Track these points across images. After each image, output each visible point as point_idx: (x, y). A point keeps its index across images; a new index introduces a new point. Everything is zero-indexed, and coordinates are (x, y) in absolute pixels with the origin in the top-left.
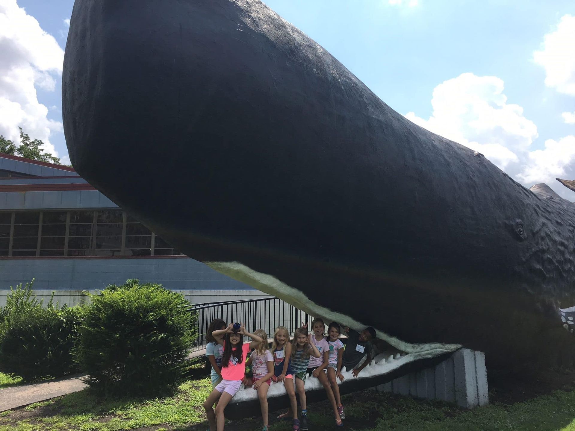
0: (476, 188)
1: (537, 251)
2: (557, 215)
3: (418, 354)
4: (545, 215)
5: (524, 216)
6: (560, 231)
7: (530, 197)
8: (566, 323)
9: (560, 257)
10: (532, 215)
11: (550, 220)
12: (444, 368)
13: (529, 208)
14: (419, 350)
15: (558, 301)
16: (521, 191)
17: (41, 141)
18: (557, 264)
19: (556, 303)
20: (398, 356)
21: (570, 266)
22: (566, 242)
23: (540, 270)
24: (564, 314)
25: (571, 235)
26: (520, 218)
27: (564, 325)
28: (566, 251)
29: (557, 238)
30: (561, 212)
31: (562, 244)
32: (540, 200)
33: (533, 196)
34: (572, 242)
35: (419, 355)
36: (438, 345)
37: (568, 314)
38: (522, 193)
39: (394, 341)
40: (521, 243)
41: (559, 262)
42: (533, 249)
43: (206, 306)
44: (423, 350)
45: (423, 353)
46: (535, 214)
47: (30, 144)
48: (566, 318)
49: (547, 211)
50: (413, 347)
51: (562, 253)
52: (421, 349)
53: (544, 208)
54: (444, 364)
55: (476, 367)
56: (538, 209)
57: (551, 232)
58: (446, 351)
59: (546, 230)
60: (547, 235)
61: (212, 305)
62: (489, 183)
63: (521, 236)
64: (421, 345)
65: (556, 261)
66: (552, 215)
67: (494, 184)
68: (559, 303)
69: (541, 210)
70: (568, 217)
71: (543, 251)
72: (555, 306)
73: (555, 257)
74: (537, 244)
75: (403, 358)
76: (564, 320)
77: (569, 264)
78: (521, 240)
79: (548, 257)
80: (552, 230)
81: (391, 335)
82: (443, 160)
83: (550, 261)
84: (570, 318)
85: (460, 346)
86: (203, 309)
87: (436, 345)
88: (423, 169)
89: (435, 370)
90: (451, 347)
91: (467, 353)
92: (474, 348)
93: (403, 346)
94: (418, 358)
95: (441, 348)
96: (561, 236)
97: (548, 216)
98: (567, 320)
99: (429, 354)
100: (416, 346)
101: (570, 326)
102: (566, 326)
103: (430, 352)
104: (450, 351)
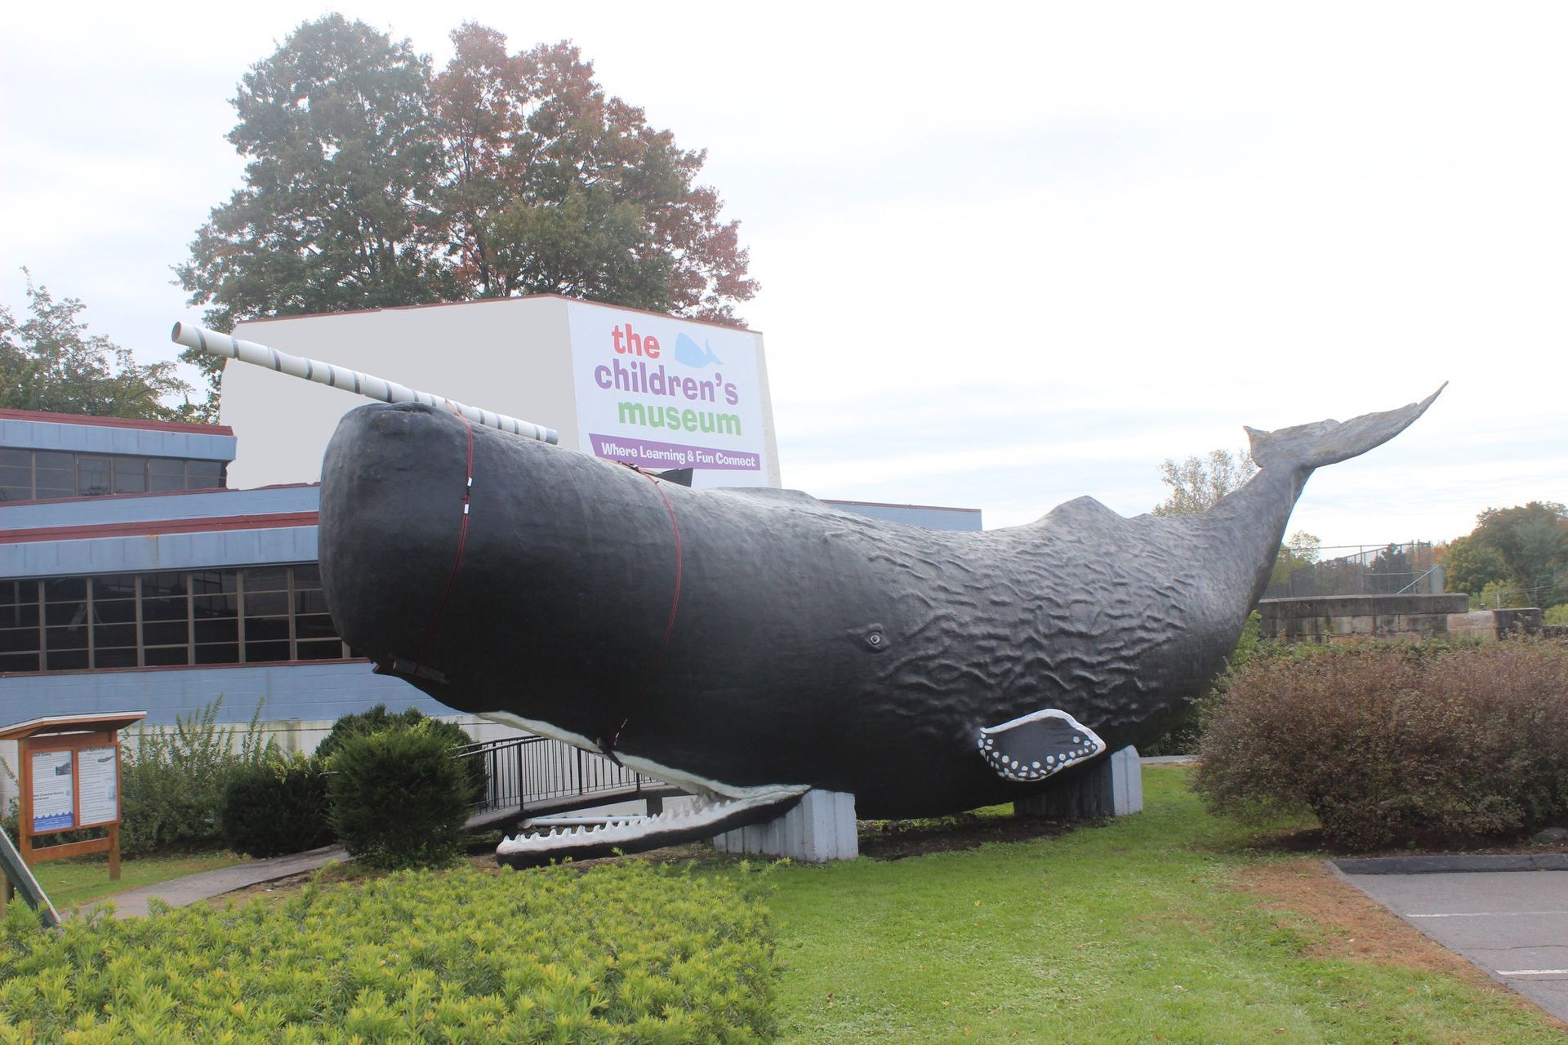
1: (911, 661)
2: (1007, 587)
3: (753, 800)
4: (960, 598)
5: (889, 617)
6: (995, 616)
8: (984, 748)
9: (979, 657)
10: (908, 611)
11: (972, 604)
12: (794, 815)
13: (906, 602)
14: (752, 794)
16: (901, 577)
17: (77, 300)
18: (968, 669)
19: (978, 721)
20: (728, 802)
21: (1009, 666)
22: (1006, 632)
23: (919, 684)
24: (983, 737)
25: (1026, 616)
26: (876, 622)
27: (980, 752)
28: (1002, 644)
29: (979, 630)
30: (1029, 578)
31: (991, 637)
34: (1027, 626)
35: (755, 801)
36: (778, 787)
37: (989, 736)
38: (904, 579)
39: (714, 786)
40: (877, 655)
41: (977, 665)
42: (904, 658)
43: (498, 745)
44: (759, 795)
45: (760, 798)
46: (919, 607)
47: (52, 312)
48: (985, 741)
49: (974, 588)
50: (744, 792)
52: (756, 793)
53: (965, 587)
54: (794, 811)
55: (835, 813)
57: (961, 624)
58: (791, 794)
59: (946, 624)
60: (946, 632)
61: (515, 742)
63: (874, 646)
64: (755, 788)
65: (968, 664)
66: (988, 592)
68: (982, 721)
69: (949, 593)
70: (1049, 582)
71: (930, 657)
72: (975, 726)
73: (965, 659)
74: (914, 649)
75: (732, 805)
76: (981, 744)
77: (1008, 663)
78: (873, 651)
79: (939, 664)
80: (967, 620)
83: (947, 667)
85: (808, 787)
86: (519, 745)
87: (773, 787)
89: (785, 818)
90: (795, 790)
92: (833, 787)
93: (728, 790)
94: (755, 805)
95: (785, 791)
96: (997, 623)
97: (966, 599)
98: (986, 744)
99: (769, 799)
100: (748, 789)
101: (989, 753)
102: (983, 752)
103: (769, 796)
104: (796, 794)
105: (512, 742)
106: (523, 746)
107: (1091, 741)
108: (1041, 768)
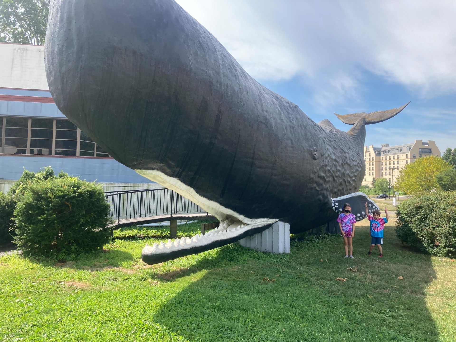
0: (294, 128)
1: (323, 166)
2: (335, 142)
3: (254, 225)
4: (328, 143)
5: (318, 145)
6: (335, 153)
7: (321, 132)
9: (334, 168)
10: (322, 144)
11: (331, 146)
12: (267, 233)
13: (321, 140)
14: (254, 222)
15: (331, 194)
16: (317, 129)
18: (332, 173)
19: (330, 195)
21: (339, 174)
22: (338, 160)
23: (324, 176)
24: (333, 202)
25: (341, 155)
26: (315, 146)
27: (333, 208)
28: (338, 164)
29: (334, 157)
30: (337, 141)
31: (336, 161)
32: (326, 133)
33: (323, 131)
34: (341, 159)
37: (335, 202)
38: (318, 130)
39: (241, 217)
40: (315, 161)
41: (334, 171)
42: (321, 164)
44: (257, 223)
45: (257, 224)
46: (323, 143)
48: (334, 203)
49: (329, 140)
50: (252, 221)
51: (336, 166)
52: (256, 222)
53: (328, 139)
54: (267, 231)
55: (285, 233)
56: (325, 140)
57: (331, 154)
58: (270, 223)
59: (329, 152)
60: (329, 156)
62: (301, 125)
63: (315, 157)
64: (256, 219)
65: (332, 171)
66: (332, 143)
67: (303, 125)
68: (331, 195)
69: (326, 140)
70: (340, 144)
71: (326, 166)
72: (329, 197)
73: (331, 168)
74: (323, 161)
75: (245, 227)
76: (333, 205)
77: (338, 172)
78: (315, 159)
79: (328, 169)
80: (331, 152)
81: (241, 213)
82: (278, 111)
83: (329, 171)
84: (337, 204)
85: (277, 220)
87: (264, 219)
88: (268, 117)
89: (262, 234)
90: (272, 221)
91: (281, 223)
92: (285, 221)
93: (246, 220)
94: (254, 227)
95: (267, 221)
96: (336, 156)
97: (329, 144)
98: (335, 205)
99: (259, 225)
100: (253, 220)
101: (336, 209)
102: (334, 208)
103: (260, 223)
104: (271, 223)
105: (115, 193)
106: (121, 195)
107: (375, 206)
108: (360, 216)
